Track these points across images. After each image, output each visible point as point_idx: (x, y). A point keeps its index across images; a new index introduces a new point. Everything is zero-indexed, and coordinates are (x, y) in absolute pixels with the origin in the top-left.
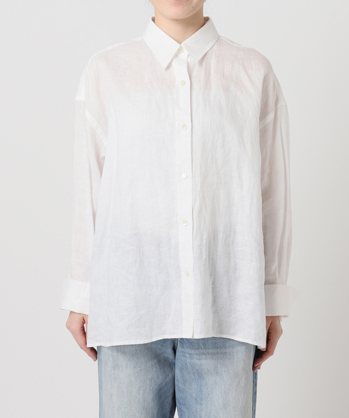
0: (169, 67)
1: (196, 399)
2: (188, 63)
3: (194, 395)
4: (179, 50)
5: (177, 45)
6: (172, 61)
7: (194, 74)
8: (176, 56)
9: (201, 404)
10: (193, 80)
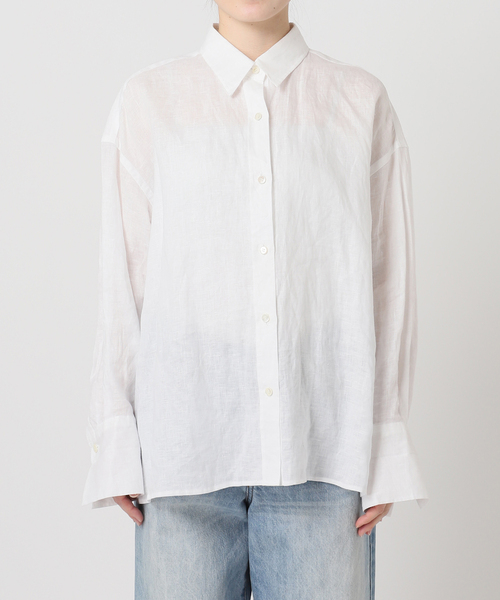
0: (237, 92)
1: (277, 575)
2: (265, 89)
3: (276, 569)
4: (252, 70)
5: (249, 63)
6: (242, 84)
7: (274, 103)
8: (248, 77)
9: (285, 583)
10: (273, 113)
